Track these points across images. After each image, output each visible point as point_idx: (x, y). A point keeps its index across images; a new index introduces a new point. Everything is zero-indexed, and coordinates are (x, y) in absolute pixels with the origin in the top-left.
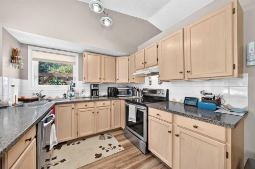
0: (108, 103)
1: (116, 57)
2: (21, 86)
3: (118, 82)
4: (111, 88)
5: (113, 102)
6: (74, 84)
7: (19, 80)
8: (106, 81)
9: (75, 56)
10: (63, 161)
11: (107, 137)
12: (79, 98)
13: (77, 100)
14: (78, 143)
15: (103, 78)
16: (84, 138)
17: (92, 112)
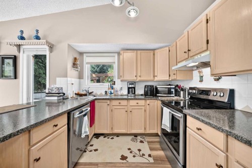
0: (142, 102)
1: (154, 50)
2: (80, 84)
3: (156, 79)
4: (148, 86)
5: (148, 102)
6: (114, 82)
7: (79, 80)
8: (142, 78)
10: (96, 150)
11: (139, 141)
12: (117, 95)
13: (116, 97)
14: (112, 138)
15: (139, 74)
16: (118, 135)
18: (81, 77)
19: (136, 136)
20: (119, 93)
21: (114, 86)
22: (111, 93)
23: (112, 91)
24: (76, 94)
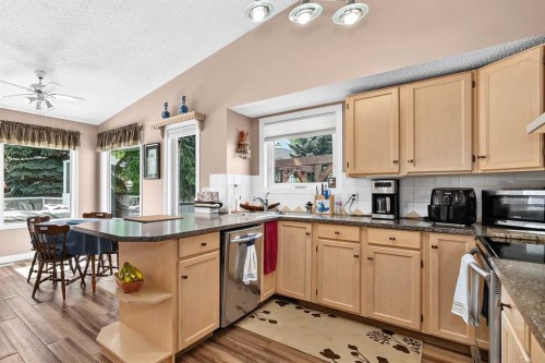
0: (412, 239)
2: (252, 186)
5: (434, 239)
6: (334, 179)
7: (249, 176)
8: (421, 168)
9: (333, 113)
11: (393, 343)
12: (341, 215)
14: (315, 315)
16: (334, 313)
17: (352, 253)
18: (253, 170)
19: (391, 333)
20: (347, 210)
21: (332, 191)
22: (323, 209)
23: (327, 204)
24: (242, 206)
